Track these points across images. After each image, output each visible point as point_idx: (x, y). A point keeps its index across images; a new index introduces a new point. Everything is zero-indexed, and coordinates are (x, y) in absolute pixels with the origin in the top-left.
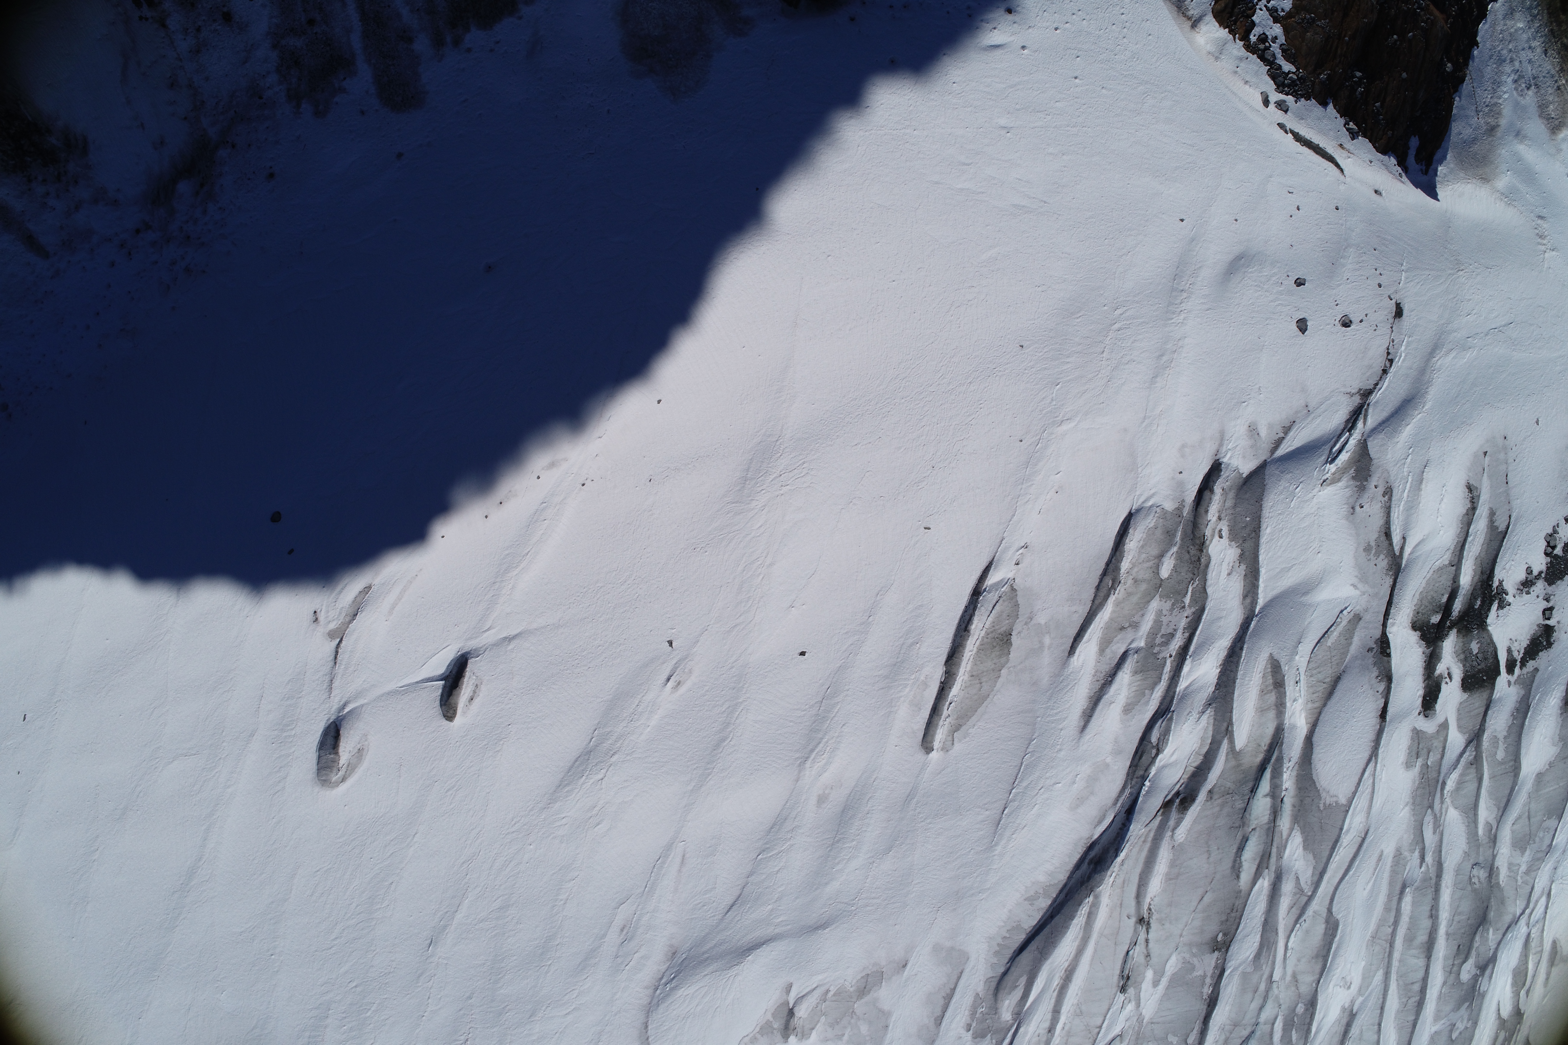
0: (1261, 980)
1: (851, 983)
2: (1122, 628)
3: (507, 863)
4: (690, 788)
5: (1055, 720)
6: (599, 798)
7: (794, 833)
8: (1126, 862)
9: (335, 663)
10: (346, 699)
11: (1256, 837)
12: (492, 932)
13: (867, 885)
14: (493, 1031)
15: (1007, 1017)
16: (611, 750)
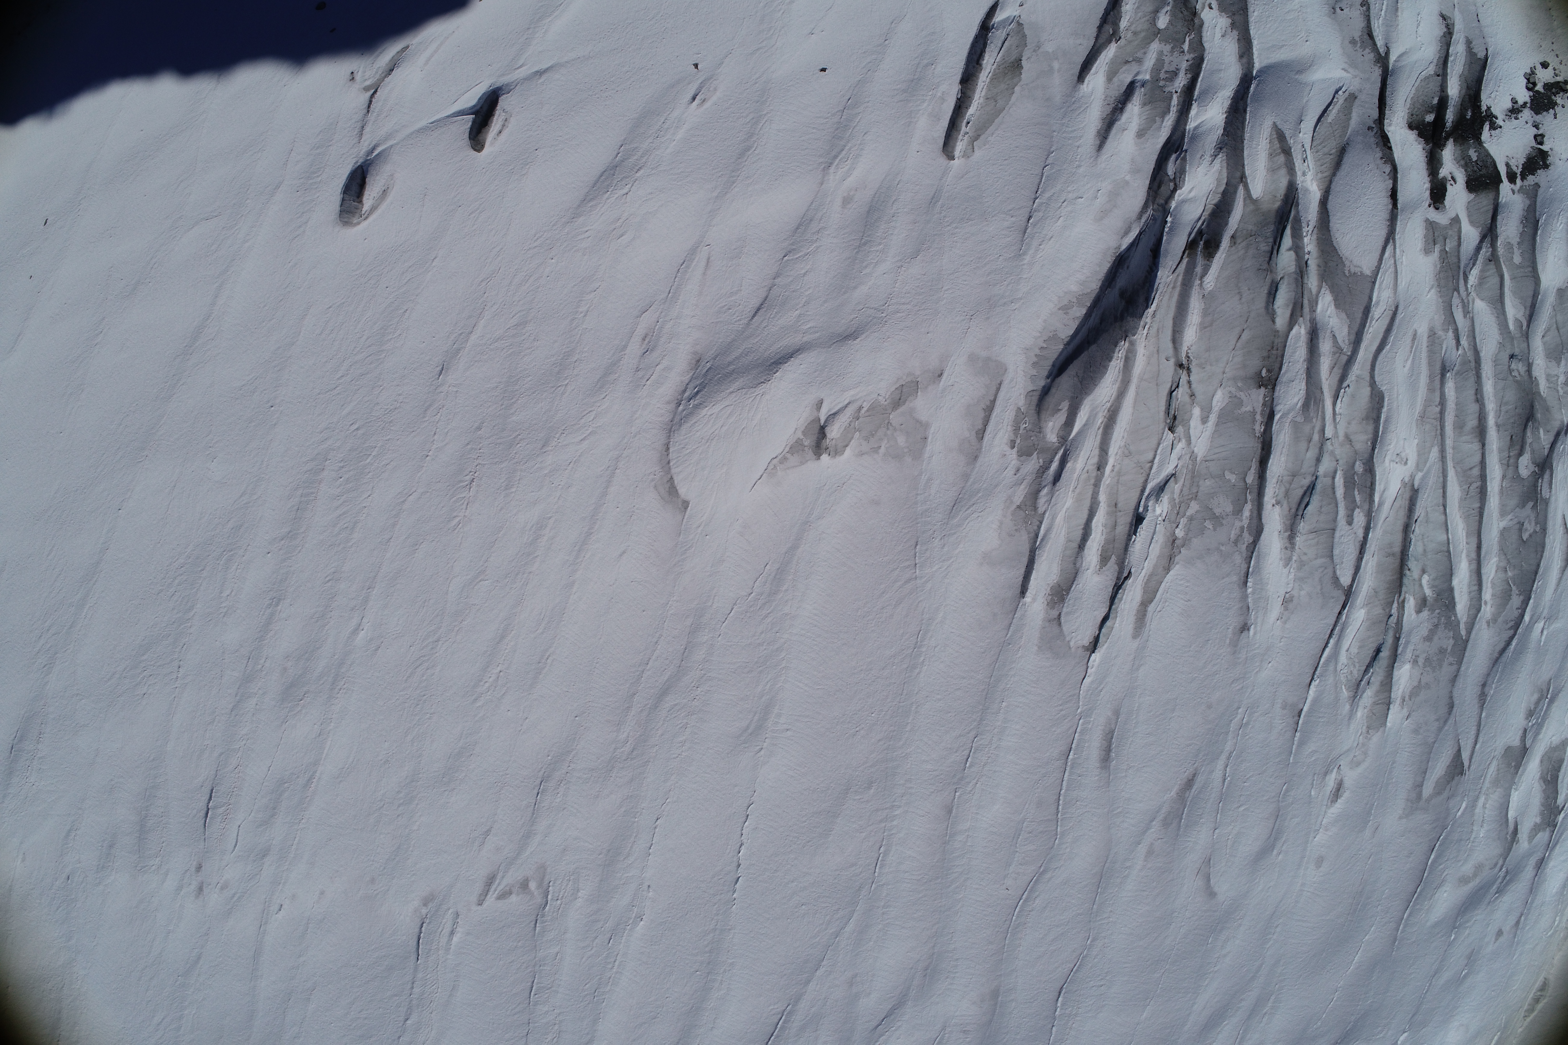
0: (1313, 431)
1: (884, 397)
2: (1127, 62)
3: (527, 277)
4: (715, 194)
5: (1071, 137)
6: (623, 211)
7: (820, 235)
8: (1158, 313)
9: (368, 111)
10: (377, 141)
11: (1285, 284)
12: (507, 352)
13: (896, 289)
14: (502, 466)
15: (1052, 438)
16: (636, 166)
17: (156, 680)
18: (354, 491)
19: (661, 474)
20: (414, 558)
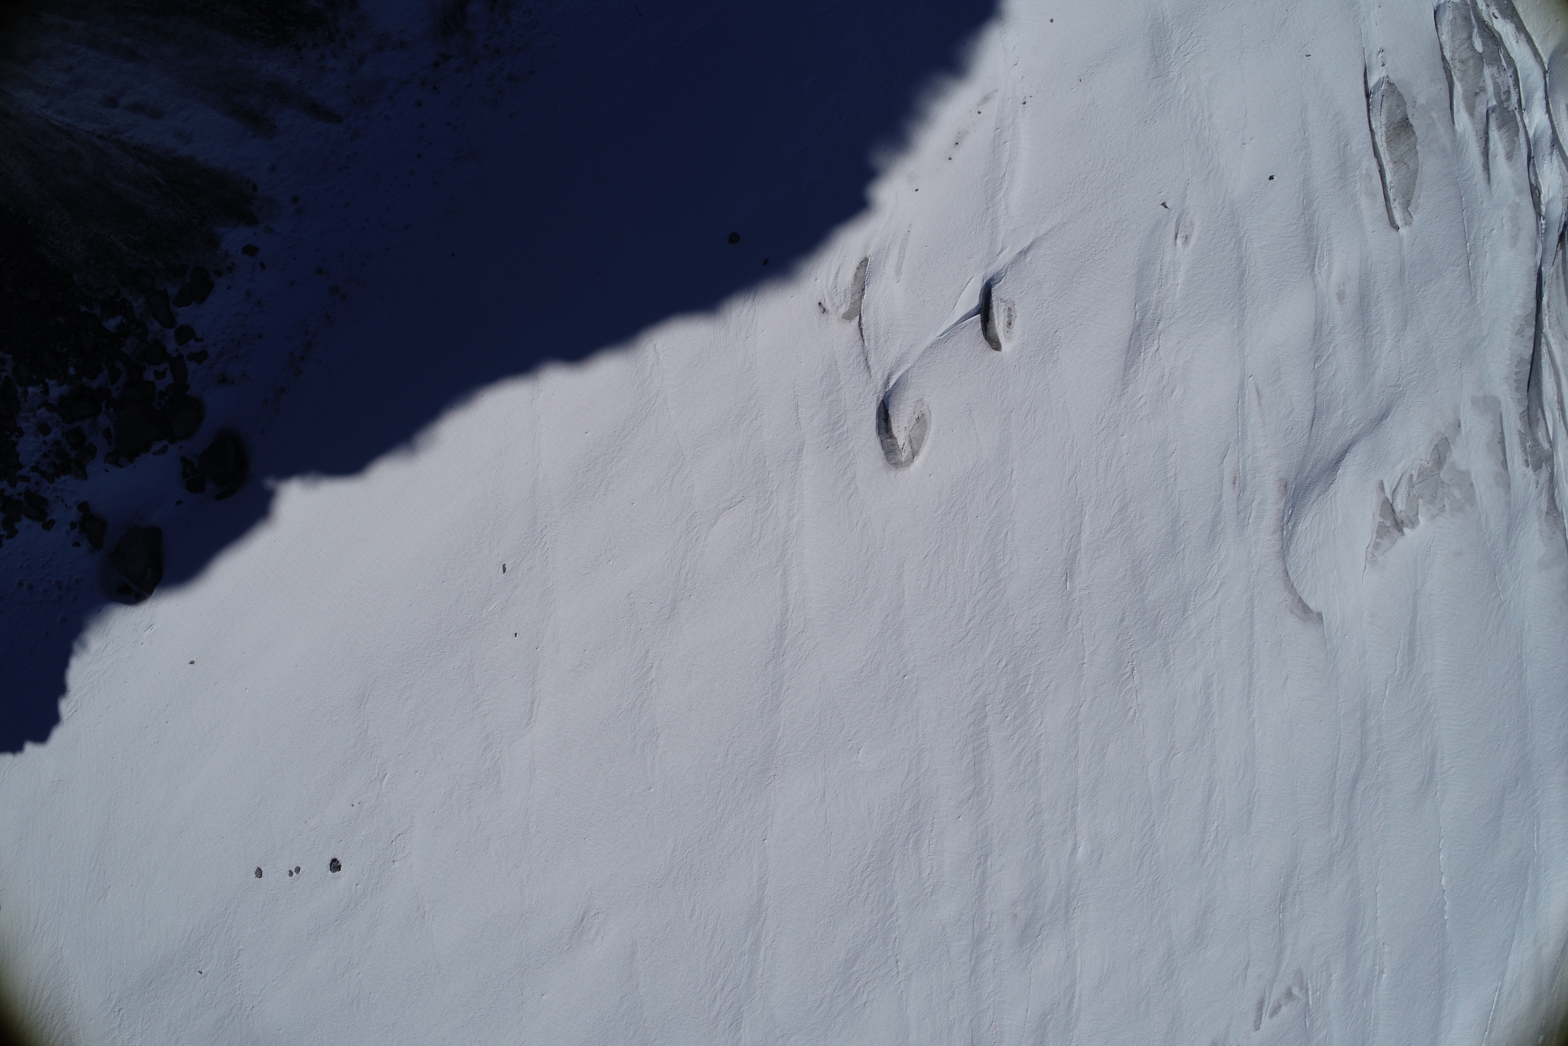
1: (1426, 460)
2: (1475, 96)
3: (1109, 461)
4: (1235, 326)
5: (1468, 177)
6: (1163, 368)
7: (1332, 334)
9: (863, 341)
10: (888, 371)
12: (1121, 539)
13: (1402, 363)
14: (1154, 646)
15: (1546, 445)
16: (1154, 319)
17: (875, 985)
18: (1024, 724)
19: (1291, 597)
20: (1107, 763)
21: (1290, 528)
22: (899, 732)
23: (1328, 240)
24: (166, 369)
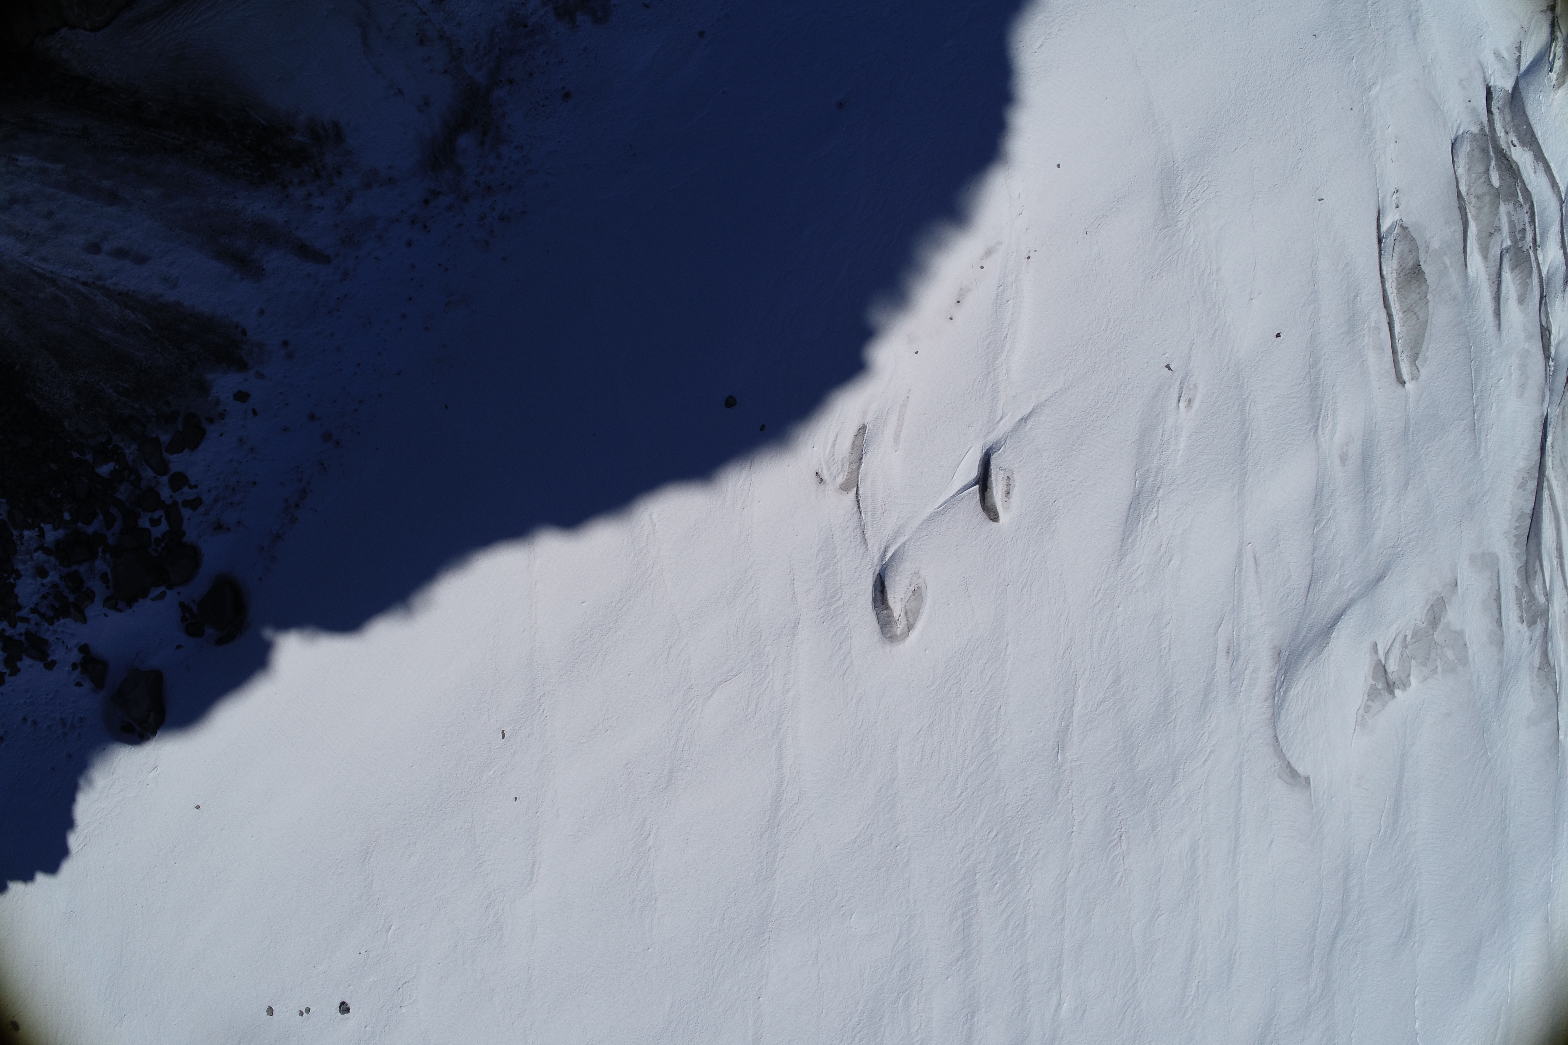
1: (1421, 621)
2: (1489, 236)
3: (1104, 634)
4: (1236, 492)
5: (1478, 326)
6: (1161, 537)
7: (1333, 498)
9: (860, 513)
10: (886, 543)
12: (1113, 711)
13: (1402, 523)
14: (1143, 813)
15: (1542, 599)
16: (1154, 487)
18: (1012, 891)
19: (1280, 763)
20: (1092, 925)
21: (1282, 694)
22: (890, 899)
23: (1333, 398)
24: (161, 516)
